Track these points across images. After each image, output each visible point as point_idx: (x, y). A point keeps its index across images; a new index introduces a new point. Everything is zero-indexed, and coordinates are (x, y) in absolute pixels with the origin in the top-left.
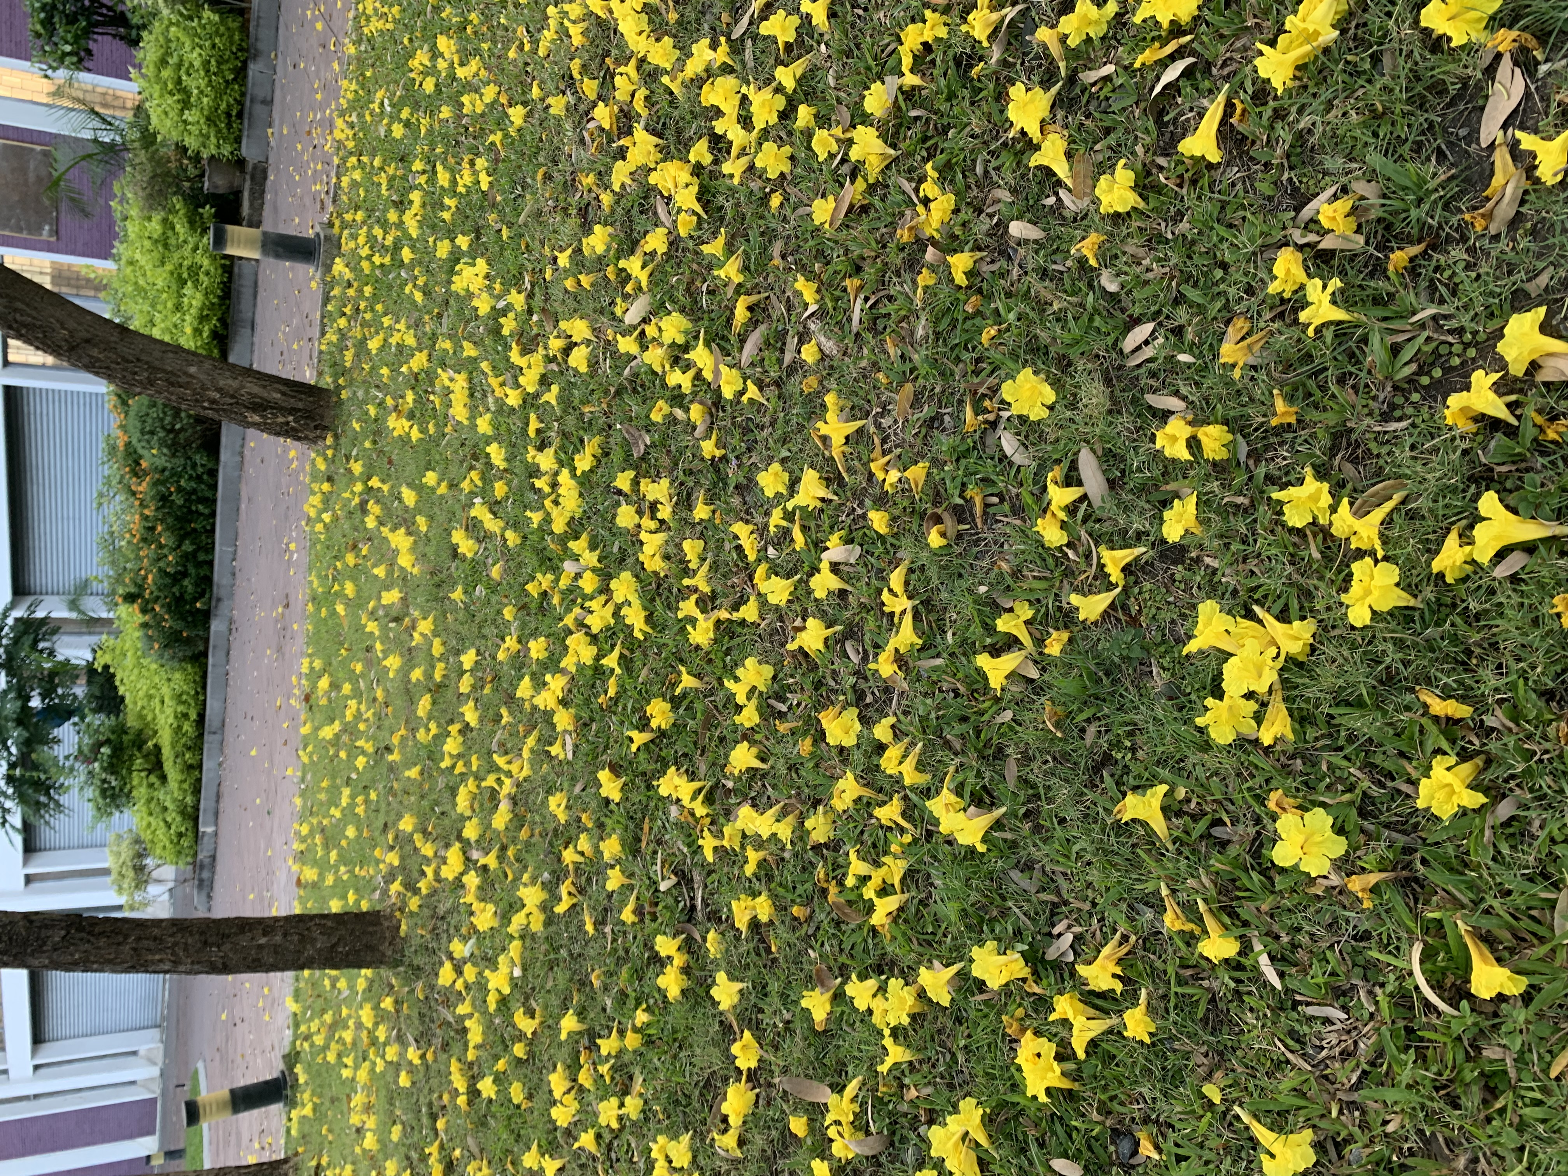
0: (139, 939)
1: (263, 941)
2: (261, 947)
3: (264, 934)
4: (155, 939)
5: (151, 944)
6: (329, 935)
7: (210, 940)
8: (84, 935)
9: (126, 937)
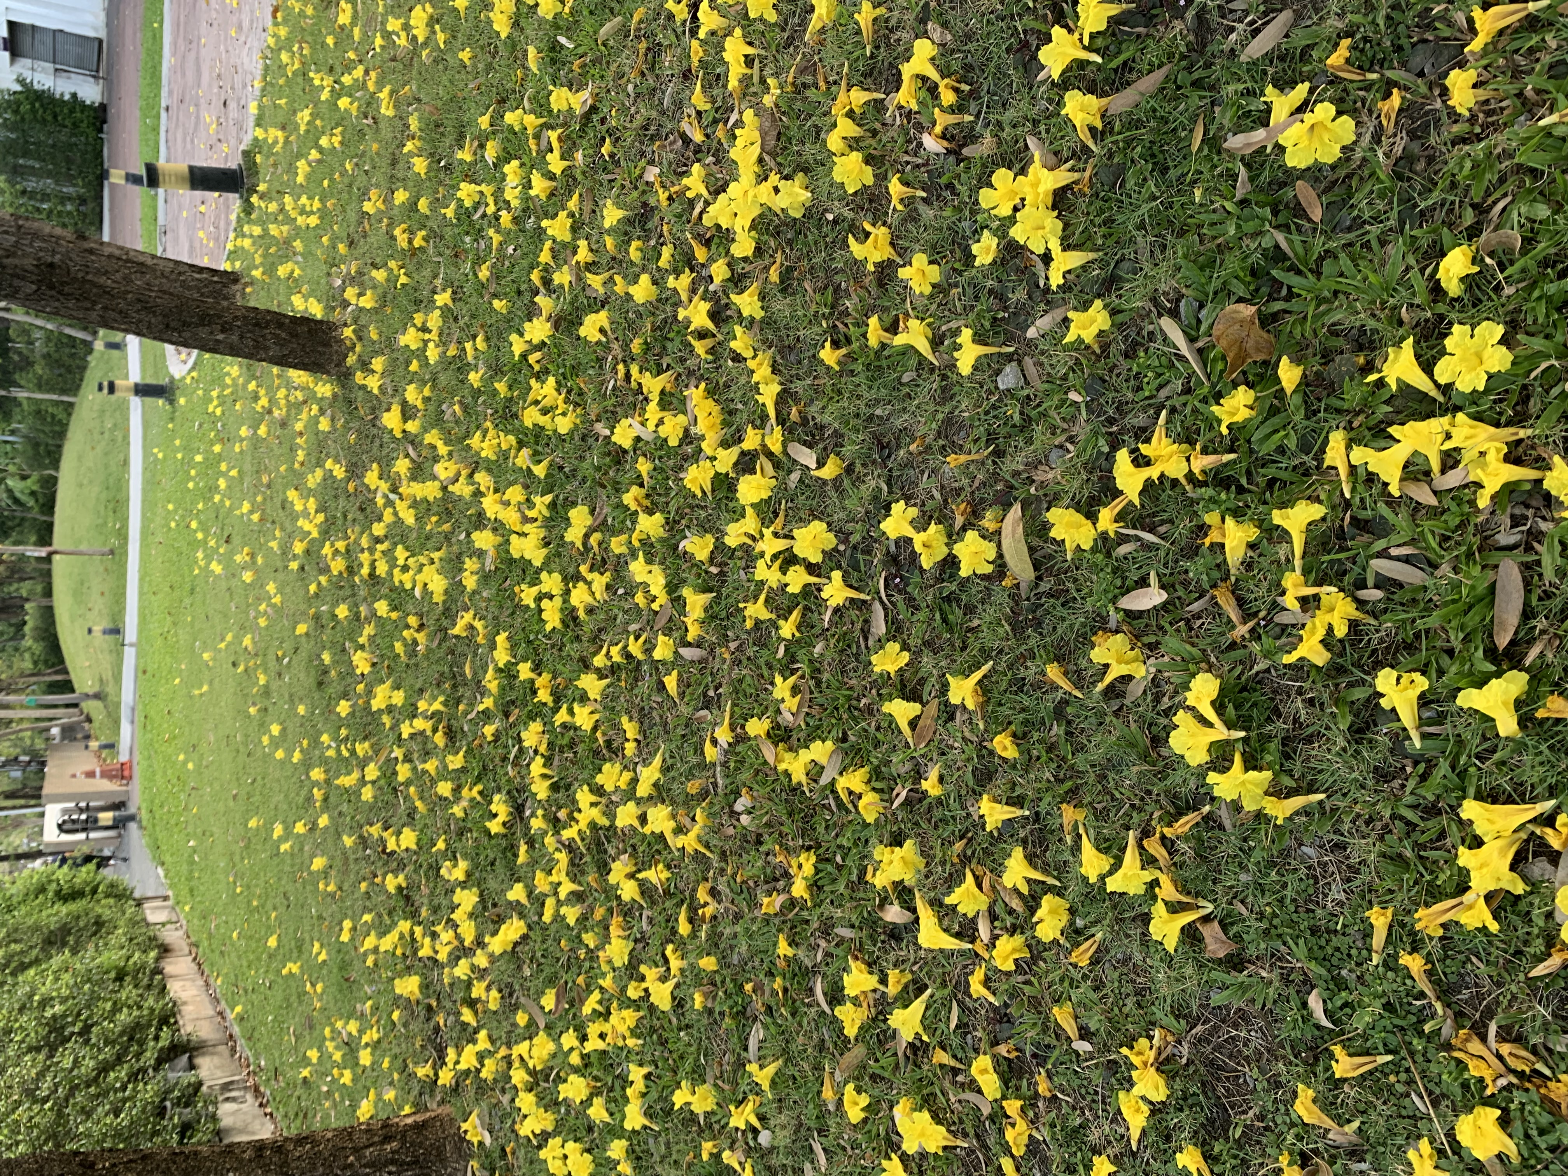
0: (105, 308)
1: (220, 337)
2: (217, 341)
3: (222, 331)
4: (121, 312)
5: (118, 317)
6: (282, 346)
7: (172, 324)
8: (53, 293)
9: (94, 303)
